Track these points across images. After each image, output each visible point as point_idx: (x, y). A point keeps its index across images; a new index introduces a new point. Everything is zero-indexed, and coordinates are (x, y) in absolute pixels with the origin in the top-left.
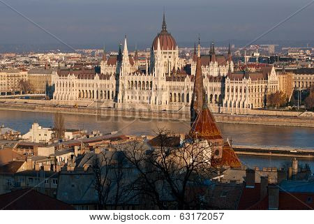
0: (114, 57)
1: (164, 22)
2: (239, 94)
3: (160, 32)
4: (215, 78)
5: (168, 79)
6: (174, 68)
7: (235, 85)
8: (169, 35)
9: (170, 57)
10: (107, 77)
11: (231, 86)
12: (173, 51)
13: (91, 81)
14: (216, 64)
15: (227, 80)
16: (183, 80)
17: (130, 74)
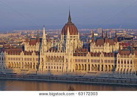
0: (34, 40)
1: (70, 16)
2: (127, 64)
3: (67, 23)
4: (109, 54)
5: (75, 55)
6: (77, 47)
7: (124, 59)
8: (73, 24)
9: (74, 40)
10: (30, 53)
11: (121, 59)
12: (76, 36)
13: (18, 56)
14: (108, 44)
15: (118, 55)
16: (85, 55)
17: (48, 51)
